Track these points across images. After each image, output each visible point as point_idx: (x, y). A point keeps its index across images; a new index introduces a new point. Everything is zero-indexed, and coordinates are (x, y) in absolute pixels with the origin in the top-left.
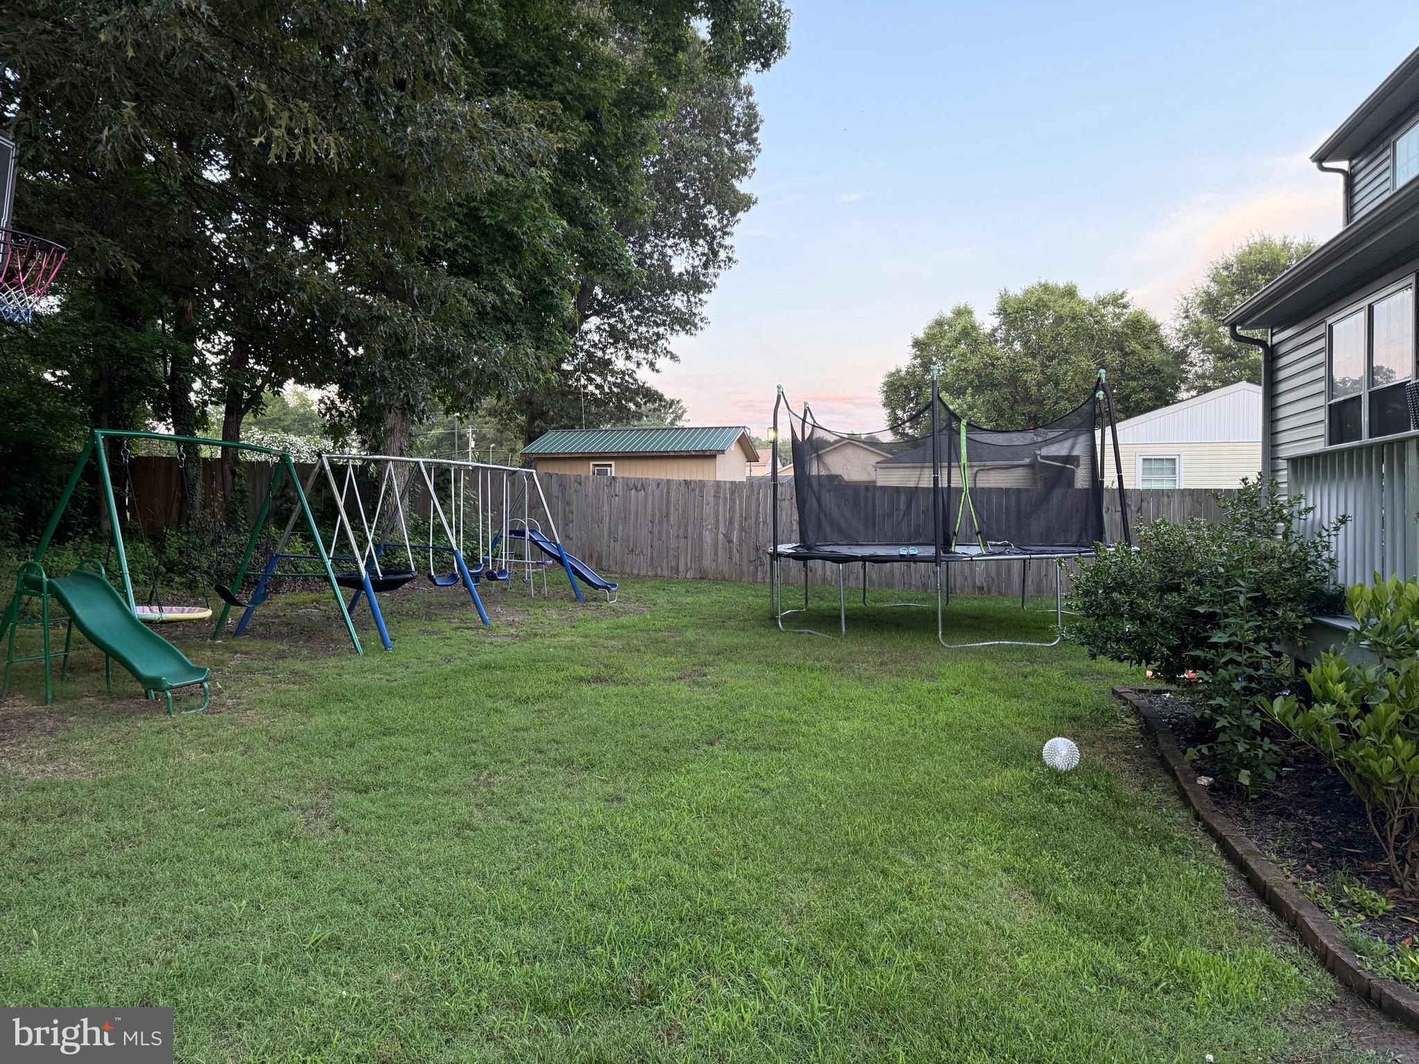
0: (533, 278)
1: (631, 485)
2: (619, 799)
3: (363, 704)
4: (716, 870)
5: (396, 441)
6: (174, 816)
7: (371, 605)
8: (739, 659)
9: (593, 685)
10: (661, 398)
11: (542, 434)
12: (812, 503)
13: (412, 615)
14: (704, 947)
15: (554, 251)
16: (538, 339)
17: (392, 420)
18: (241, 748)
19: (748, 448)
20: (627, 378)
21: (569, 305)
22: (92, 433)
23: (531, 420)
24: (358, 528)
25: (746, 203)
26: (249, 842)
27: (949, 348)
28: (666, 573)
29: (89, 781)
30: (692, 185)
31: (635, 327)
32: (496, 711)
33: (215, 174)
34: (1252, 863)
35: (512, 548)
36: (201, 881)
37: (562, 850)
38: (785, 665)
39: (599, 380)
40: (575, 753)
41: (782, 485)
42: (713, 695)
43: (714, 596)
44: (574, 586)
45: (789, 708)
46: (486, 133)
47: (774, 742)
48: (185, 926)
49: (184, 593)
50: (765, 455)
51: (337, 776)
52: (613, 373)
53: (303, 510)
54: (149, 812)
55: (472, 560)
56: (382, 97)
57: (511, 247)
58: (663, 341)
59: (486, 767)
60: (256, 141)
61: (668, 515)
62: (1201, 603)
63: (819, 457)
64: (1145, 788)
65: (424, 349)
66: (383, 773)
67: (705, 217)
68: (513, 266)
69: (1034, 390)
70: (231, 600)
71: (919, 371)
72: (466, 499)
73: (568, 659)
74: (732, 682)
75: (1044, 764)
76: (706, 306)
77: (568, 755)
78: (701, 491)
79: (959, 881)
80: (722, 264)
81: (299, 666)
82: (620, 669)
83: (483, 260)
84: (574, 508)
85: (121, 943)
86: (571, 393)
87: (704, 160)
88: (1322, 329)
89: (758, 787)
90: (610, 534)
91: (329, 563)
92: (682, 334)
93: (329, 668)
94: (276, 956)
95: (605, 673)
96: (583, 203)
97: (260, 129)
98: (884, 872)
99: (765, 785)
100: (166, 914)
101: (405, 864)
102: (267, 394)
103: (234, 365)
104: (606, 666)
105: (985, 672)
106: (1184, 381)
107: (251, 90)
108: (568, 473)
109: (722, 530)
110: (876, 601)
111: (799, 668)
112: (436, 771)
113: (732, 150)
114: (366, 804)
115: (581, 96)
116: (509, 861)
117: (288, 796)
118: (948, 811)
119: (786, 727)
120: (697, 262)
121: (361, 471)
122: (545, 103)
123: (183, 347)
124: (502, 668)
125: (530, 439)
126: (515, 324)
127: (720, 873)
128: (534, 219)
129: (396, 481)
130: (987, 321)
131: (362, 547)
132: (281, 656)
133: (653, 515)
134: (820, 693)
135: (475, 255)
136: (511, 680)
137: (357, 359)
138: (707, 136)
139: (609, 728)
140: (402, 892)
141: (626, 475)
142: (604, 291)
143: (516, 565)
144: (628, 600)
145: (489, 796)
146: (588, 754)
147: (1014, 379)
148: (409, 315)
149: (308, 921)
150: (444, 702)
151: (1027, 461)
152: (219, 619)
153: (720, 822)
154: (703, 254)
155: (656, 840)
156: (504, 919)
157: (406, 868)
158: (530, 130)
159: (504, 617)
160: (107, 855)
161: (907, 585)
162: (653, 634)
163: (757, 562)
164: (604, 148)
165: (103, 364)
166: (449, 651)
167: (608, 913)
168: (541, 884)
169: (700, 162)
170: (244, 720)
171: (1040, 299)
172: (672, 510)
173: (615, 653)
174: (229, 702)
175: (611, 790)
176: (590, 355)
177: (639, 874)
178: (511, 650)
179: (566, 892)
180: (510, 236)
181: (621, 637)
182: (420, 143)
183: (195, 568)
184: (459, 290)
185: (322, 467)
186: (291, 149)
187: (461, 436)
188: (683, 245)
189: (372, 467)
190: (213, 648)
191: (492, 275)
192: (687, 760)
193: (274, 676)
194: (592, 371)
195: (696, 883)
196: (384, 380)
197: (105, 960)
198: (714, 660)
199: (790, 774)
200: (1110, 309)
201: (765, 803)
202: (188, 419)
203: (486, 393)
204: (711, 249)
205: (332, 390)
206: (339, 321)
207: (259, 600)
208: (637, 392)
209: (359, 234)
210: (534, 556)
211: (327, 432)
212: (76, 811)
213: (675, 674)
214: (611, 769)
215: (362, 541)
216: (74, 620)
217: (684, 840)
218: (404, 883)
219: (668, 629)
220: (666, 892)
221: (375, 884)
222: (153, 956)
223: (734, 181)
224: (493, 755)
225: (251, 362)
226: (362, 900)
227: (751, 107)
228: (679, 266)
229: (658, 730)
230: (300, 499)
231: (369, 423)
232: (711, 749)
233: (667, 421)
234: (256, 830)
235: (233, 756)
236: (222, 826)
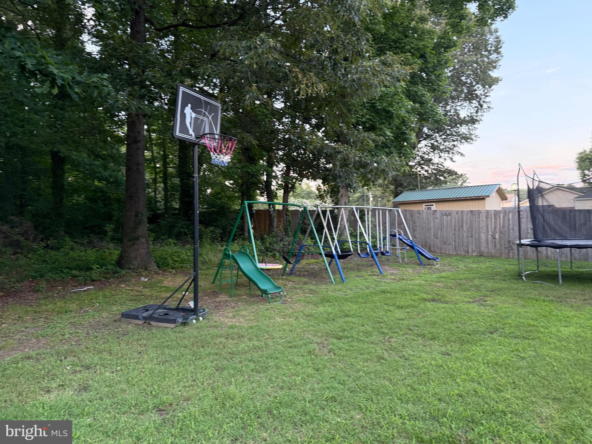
0: (398, 128)
1: (444, 214)
2: (448, 355)
3: (336, 304)
4: (499, 392)
5: (344, 200)
6: (274, 342)
7: (337, 265)
8: (503, 294)
9: (432, 303)
10: (456, 174)
11: (401, 193)
12: (539, 218)
13: (352, 269)
15: (407, 115)
16: (400, 153)
17: (342, 191)
18: (294, 318)
19: (502, 195)
20: (439, 166)
21: (413, 137)
22: (242, 202)
23: (396, 188)
24: (331, 234)
25: (496, 81)
26: (300, 355)
28: (462, 253)
29: (246, 326)
30: (469, 77)
31: (443, 143)
32: (390, 311)
33: (279, 105)
35: (391, 242)
36: (284, 367)
37: (424, 374)
38: (529, 298)
39: (426, 168)
40: (426, 332)
41: (522, 211)
42: (491, 311)
43: (488, 264)
44: (419, 259)
45: (532, 319)
46: (379, 72)
47: (525, 335)
48: (280, 384)
49: (272, 259)
50: (510, 197)
51: (329, 332)
52: (433, 164)
53: (312, 228)
54: (266, 339)
55: (375, 247)
56: (339, 65)
57: (388, 116)
58: (457, 148)
59: (388, 334)
60: (295, 91)
61: (462, 226)
63: (542, 196)
65: (355, 163)
66: (346, 332)
67: (476, 90)
68: (389, 125)
70: (288, 262)
72: (372, 221)
73: (418, 290)
74: (500, 305)
76: (477, 130)
77: (423, 333)
78: (479, 215)
80: (485, 110)
81: (313, 287)
82: (443, 296)
83: (377, 123)
84: (417, 224)
85: (260, 387)
86: (413, 174)
87: (475, 65)
89: (518, 356)
90: (434, 235)
91: (321, 248)
92: (466, 143)
93: (323, 289)
94: (313, 401)
95: (436, 297)
96: (419, 93)
97: (297, 86)
99: (522, 355)
100: (274, 379)
101: (358, 371)
102: (297, 185)
103: (286, 175)
104: (437, 295)
107: (293, 72)
108: (413, 209)
109: (490, 233)
110: (578, 268)
111: (536, 300)
112: (367, 334)
113: (489, 59)
114: (341, 344)
115: (418, 48)
116: (401, 375)
117: (312, 338)
119: (532, 328)
120: (472, 111)
121: (332, 212)
122: (403, 55)
123: (270, 169)
124: (390, 293)
125: (396, 195)
126: (389, 148)
127: (502, 394)
128: (398, 103)
129: (344, 215)
131: (333, 242)
132: (306, 283)
133: (455, 227)
134: (550, 313)
135: (373, 122)
136: (395, 298)
137: (330, 169)
138: (476, 55)
139: (441, 322)
140: (357, 382)
141: (441, 209)
142: (429, 129)
143: (393, 249)
144: (445, 265)
145: (390, 347)
146: (432, 333)
148: (349, 150)
149: (323, 388)
150: (368, 305)
152: (284, 269)
153: (500, 370)
154: (476, 107)
155: (468, 374)
156: (401, 400)
157: (359, 373)
158: (397, 67)
159: (389, 271)
160: (253, 354)
162: (458, 281)
163: (510, 248)
164: (428, 68)
165: (245, 178)
166: (368, 284)
167: (448, 404)
168: (416, 387)
169: (473, 67)
170: (294, 307)
172: (464, 225)
173: (441, 289)
174: (289, 300)
175: (444, 350)
176: (422, 158)
177: (461, 389)
178: (393, 285)
179: (427, 392)
180: (388, 112)
181: (443, 282)
182: (354, 81)
183: (275, 250)
184: (368, 137)
185: (318, 211)
186: (307, 91)
187: (367, 196)
188: (465, 104)
189: (336, 211)
190: (282, 279)
191: (381, 129)
192: (480, 340)
193: (304, 291)
194: (423, 164)
195: (490, 397)
196: (340, 177)
197: (255, 393)
198: (490, 294)
199: (535, 351)
201: (523, 363)
202: (271, 196)
203: (379, 178)
204: (480, 104)
205: (319, 182)
206: (324, 155)
207: (297, 262)
208: (444, 172)
209: (330, 120)
210: (401, 245)
211: (318, 198)
212: (243, 336)
213: (471, 300)
214: (443, 341)
215: (333, 239)
216: (239, 268)
217: (482, 376)
218: (359, 378)
219: (466, 279)
220: (475, 399)
221: (347, 377)
222: (270, 394)
223: (490, 72)
224: (390, 329)
225: (292, 174)
226: (343, 383)
227: (497, 38)
228: (463, 114)
229: (464, 325)
230: (311, 224)
231: (334, 192)
232: (492, 336)
233: (460, 183)
234: (302, 350)
235: (292, 320)
236: (290, 347)
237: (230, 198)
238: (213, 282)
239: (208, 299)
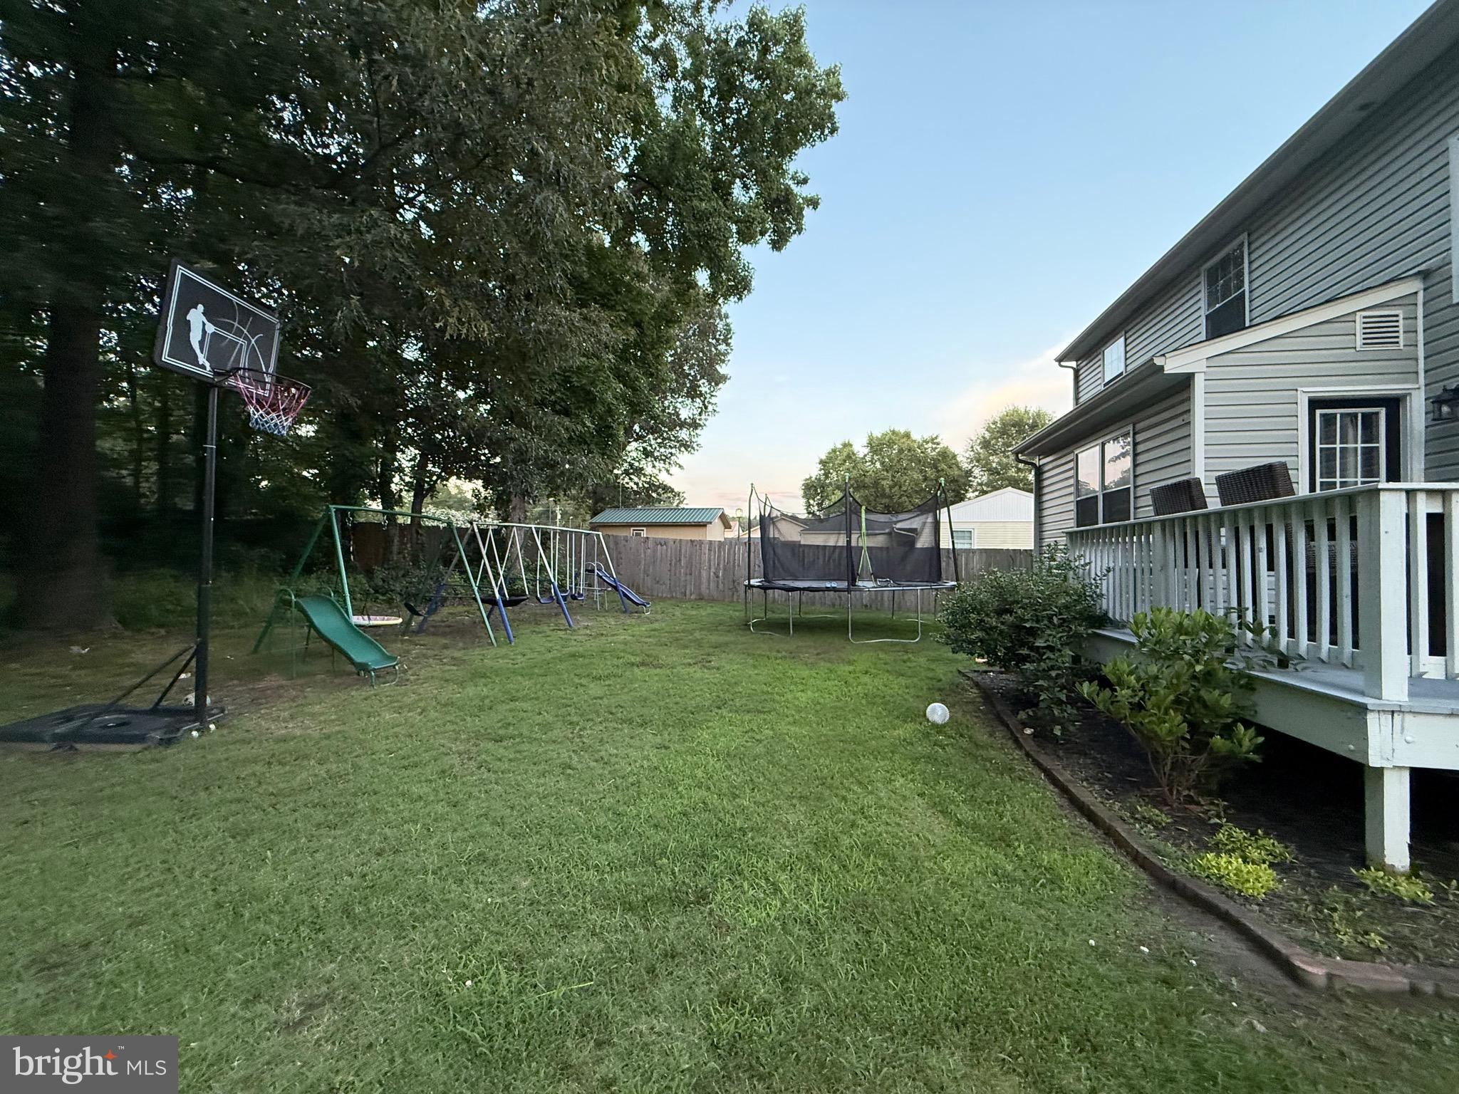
0: (601, 418)
1: (657, 542)
2: (666, 748)
3: (497, 680)
4: (735, 799)
5: (516, 515)
6: (373, 760)
7: (501, 614)
8: (730, 651)
9: (642, 668)
10: (672, 491)
11: (602, 511)
13: (526, 622)
14: (735, 858)
15: (615, 403)
16: (603, 454)
17: (515, 501)
18: (419, 710)
19: (726, 522)
20: (653, 478)
21: (621, 434)
22: (328, 507)
23: (595, 503)
24: (494, 567)
25: (724, 378)
26: (423, 779)
27: (840, 465)
28: (679, 596)
29: (316, 735)
30: (693, 368)
31: (658, 449)
32: (581, 685)
34: (1071, 787)
35: (586, 580)
36: (389, 809)
37: (632, 784)
38: (759, 655)
39: (636, 479)
40: (634, 714)
41: (752, 543)
42: (717, 675)
43: (709, 610)
44: (624, 604)
45: (766, 684)
47: (759, 707)
48: (377, 846)
49: (385, 606)
50: (735, 525)
51: (482, 731)
52: (644, 475)
53: (461, 557)
54: (356, 757)
55: (562, 587)
56: (518, 303)
57: (588, 399)
58: (674, 457)
59: (578, 724)
60: (438, 325)
61: (680, 560)
62: (1027, 621)
63: (773, 525)
64: (991, 735)
65: (537, 458)
66: (511, 728)
67: (700, 386)
68: (590, 411)
69: (887, 490)
70: (414, 612)
71: (823, 478)
72: (559, 550)
73: (624, 651)
74: (727, 667)
75: (928, 721)
76: (700, 437)
77: (630, 716)
78: (700, 546)
79: (893, 804)
80: (710, 414)
81: (457, 654)
82: (657, 658)
83: (572, 407)
84: (623, 555)
86: (620, 487)
87: (701, 355)
88: (1071, 457)
89: (753, 738)
90: (645, 571)
91: (476, 589)
92: (686, 453)
93: (477, 656)
94: (441, 868)
95: (648, 660)
96: (632, 375)
97: (440, 317)
98: (844, 798)
99: (758, 737)
100: (364, 836)
101: (528, 795)
102: (439, 485)
103: (419, 469)
104: (647, 656)
105: (880, 659)
106: (971, 486)
108: (618, 534)
109: (713, 570)
110: (806, 613)
111: (768, 658)
112: (546, 727)
113: (716, 349)
114: (501, 750)
115: (633, 313)
116: (598, 793)
117: (449, 745)
118: (876, 754)
119: (766, 697)
120: (695, 412)
121: (496, 532)
122: (614, 314)
123: (388, 456)
124: (583, 657)
125: (595, 514)
126: (589, 444)
127: (738, 801)
128: (603, 383)
129: (517, 538)
130: (861, 450)
131: (496, 580)
132: (446, 647)
133: (671, 561)
134: (784, 674)
135: (567, 403)
136: (590, 664)
137: (496, 466)
138: (702, 341)
139: (654, 697)
140: (526, 817)
141: (654, 536)
142: (641, 428)
143: (589, 591)
144: (656, 613)
145: (581, 744)
146: (642, 716)
147: (876, 484)
148: (529, 437)
149: (463, 841)
150: (548, 679)
151: (887, 531)
152: (407, 623)
153: (733, 763)
154: (699, 408)
155: (693, 777)
156: (597, 837)
157: (529, 798)
159: (582, 623)
160: (325, 790)
161: (823, 604)
162: (675, 635)
163: (734, 590)
165: (339, 466)
166: (550, 645)
167: (668, 831)
168: (621, 809)
169: (698, 355)
170: (421, 691)
171: (890, 439)
172: (682, 558)
173: (652, 647)
174: (412, 678)
175: (660, 741)
176: (631, 465)
177: (685, 802)
178: (588, 644)
179: (638, 816)
180: (589, 392)
181: (655, 636)
182: (539, 333)
183: (392, 591)
184: (559, 423)
185: (473, 530)
186: (459, 330)
187: (553, 512)
188: (687, 402)
189: (504, 530)
190: (403, 642)
191: (578, 416)
192: (706, 720)
193: (441, 661)
194: (632, 474)
195: (724, 809)
196: (512, 478)
197: (318, 874)
198: (714, 652)
199: (772, 729)
200: (930, 445)
201: (759, 749)
202: (390, 500)
203: (573, 486)
204: (704, 405)
205: (479, 484)
206: (486, 440)
207: (432, 612)
208: (659, 487)
209: (499, 388)
210: (600, 585)
211: (475, 509)
212: (307, 757)
213: (691, 661)
214: (658, 726)
215: (496, 575)
216: (312, 625)
217: (712, 776)
218: (528, 809)
219: (683, 631)
220: (705, 816)
221: (509, 810)
222: (353, 870)
223: (717, 367)
224: (582, 715)
225: (430, 466)
226: (500, 823)
227: (727, 325)
228: (684, 414)
229: (685, 699)
230: (459, 549)
231: (501, 503)
232: (720, 711)
233: (675, 504)
234: (428, 770)
235: (414, 716)
236: (405, 767)
237: (307, 498)
238: (256, 651)
239: (237, 686)
